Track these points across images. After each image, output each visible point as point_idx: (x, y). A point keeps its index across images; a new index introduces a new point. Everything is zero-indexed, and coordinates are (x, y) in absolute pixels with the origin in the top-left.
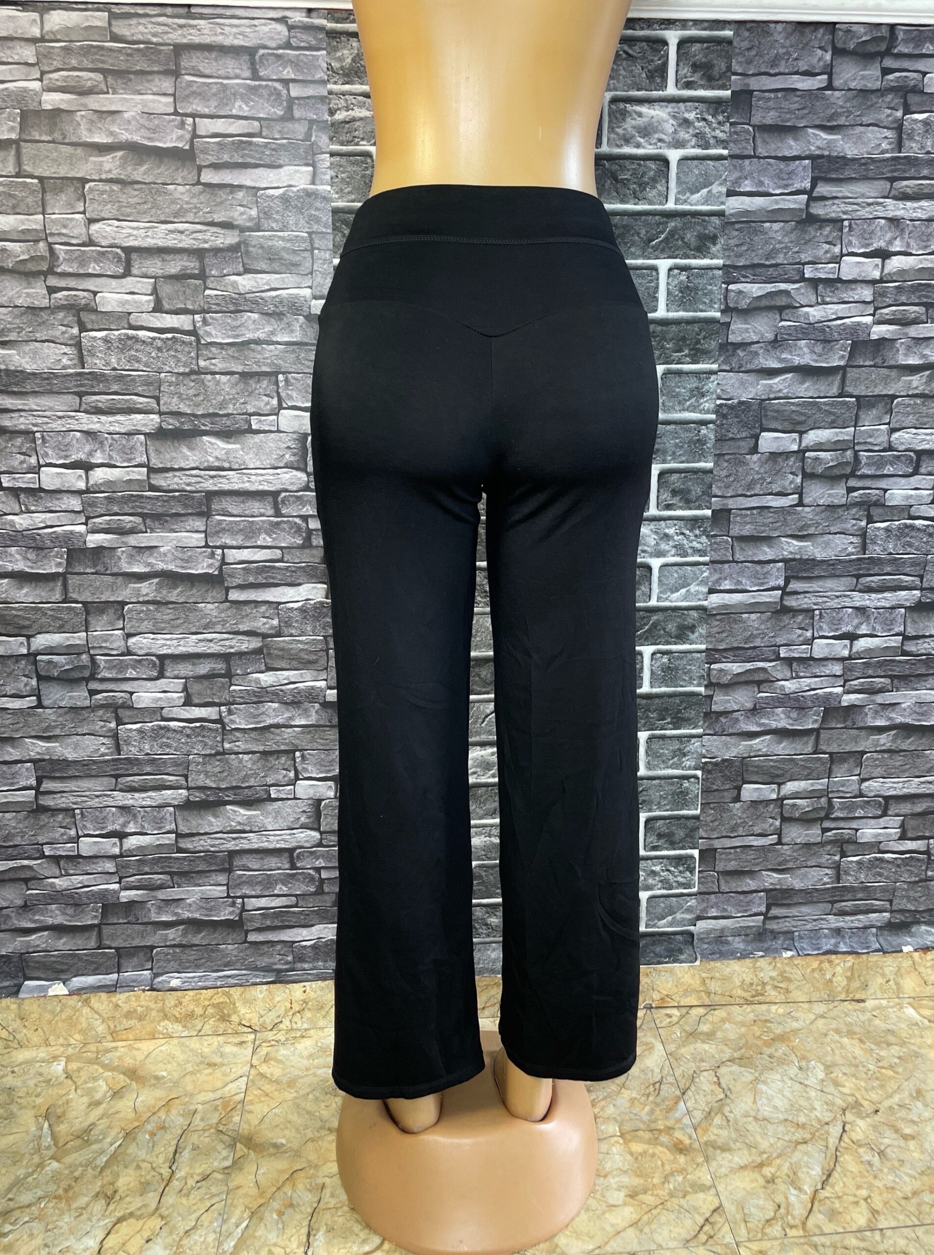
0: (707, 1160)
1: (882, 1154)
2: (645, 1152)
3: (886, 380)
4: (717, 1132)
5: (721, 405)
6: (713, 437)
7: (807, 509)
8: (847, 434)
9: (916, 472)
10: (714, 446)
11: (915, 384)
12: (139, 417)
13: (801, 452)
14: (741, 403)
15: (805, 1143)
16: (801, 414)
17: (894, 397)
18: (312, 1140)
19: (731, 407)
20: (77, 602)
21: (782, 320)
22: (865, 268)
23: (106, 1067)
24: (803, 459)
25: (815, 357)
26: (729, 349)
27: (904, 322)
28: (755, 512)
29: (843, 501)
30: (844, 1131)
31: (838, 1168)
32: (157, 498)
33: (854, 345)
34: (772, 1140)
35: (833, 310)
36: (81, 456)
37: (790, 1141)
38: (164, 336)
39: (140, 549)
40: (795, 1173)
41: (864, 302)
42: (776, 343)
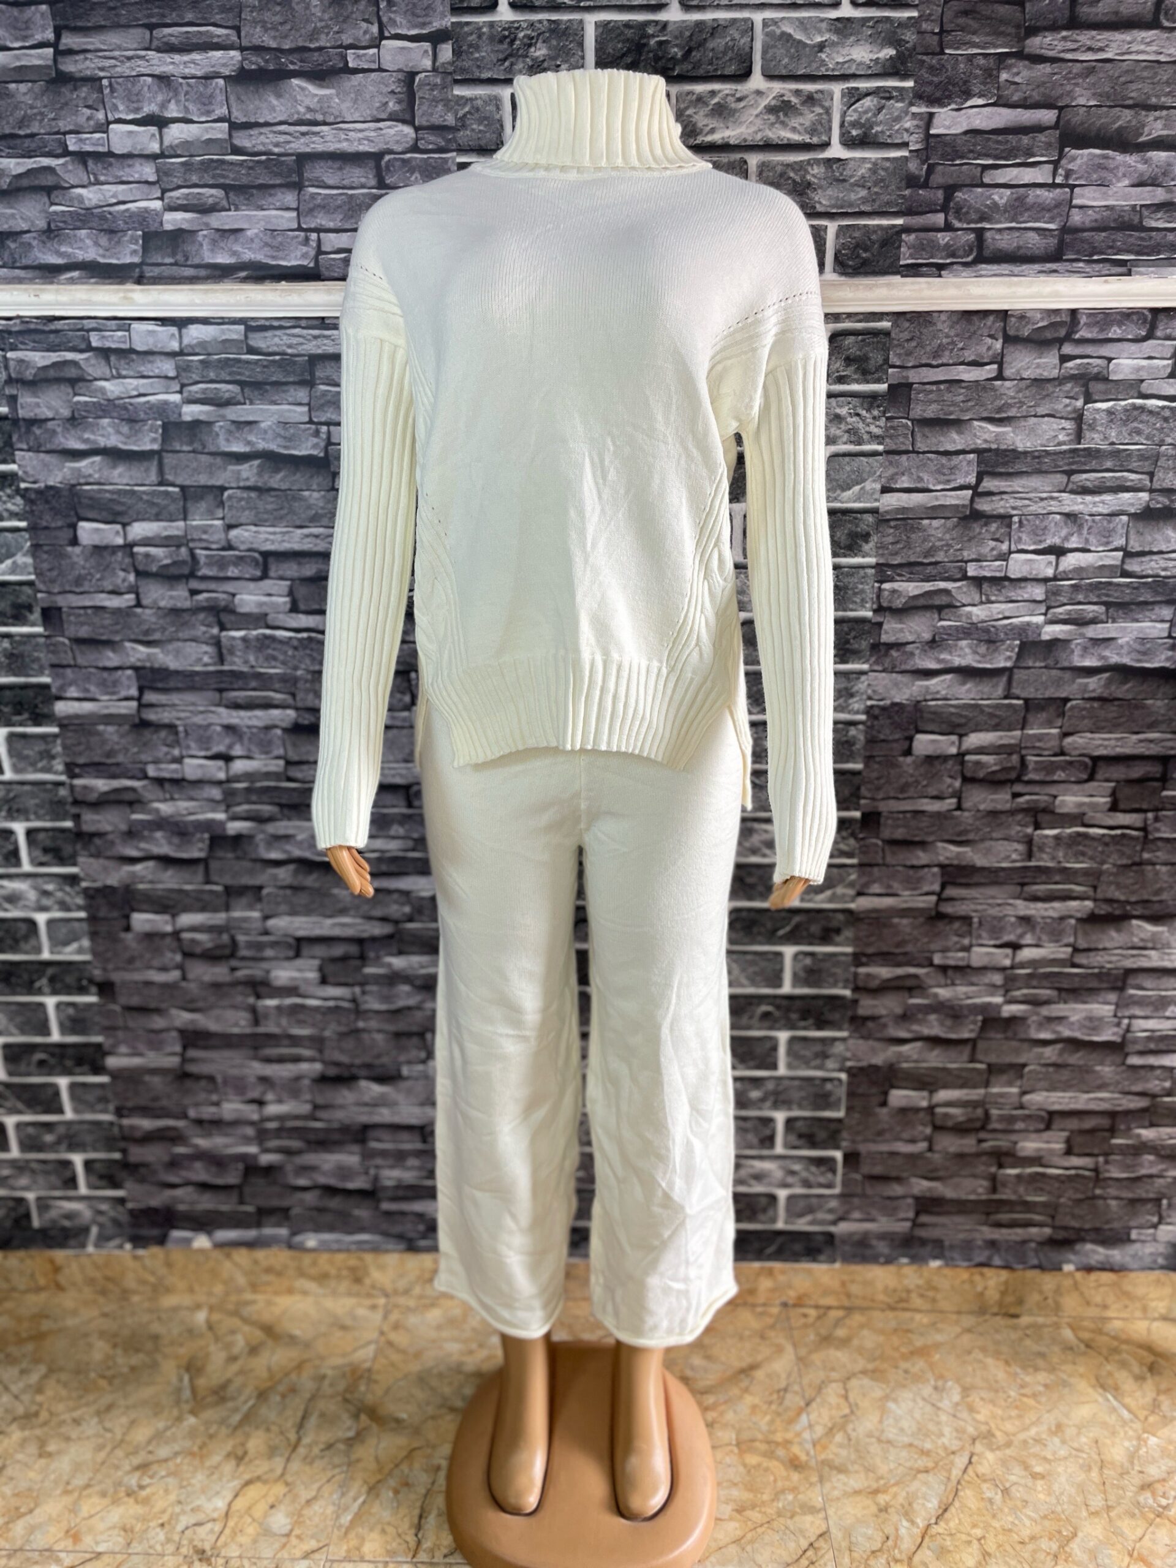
0: (821, 1480)
1: (1006, 1492)
2: (759, 1465)
3: (1058, 683)
4: (837, 1451)
5: (872, 707)
6: (862, 737)
7: (966, 814)
8: (1012, 737)
9: (1091, 778)
10: (865, 748)
11: (1091, 687)
12: (275, 712)
13: (961, 755)
14: (894, 704)
15: (927, 1471)
16: (961, 716)
17: (1066, 700)
18: (433, 1418)
19: (883, 709)
20: (216, 884)
21: (941, 619)
22: (1035, 566)
23: (246, 1321)
24: (963, 763)
25: (978, 658)
26: (880, 650)
27: (1080, 622)
28: (908, 815)
29: (1008, 806)
30: (970, 1462)
31: (957, 1504)
32: (294, 789)
33: (1022, 646)
34: (892, 1466)
35: (998, 609)
36: (220, 748)
37: (911, 1469)
38: (300, 635)
39: (278, 838)
40: (910, 1504)
41: (1035, 601)
42: (934, 643)
